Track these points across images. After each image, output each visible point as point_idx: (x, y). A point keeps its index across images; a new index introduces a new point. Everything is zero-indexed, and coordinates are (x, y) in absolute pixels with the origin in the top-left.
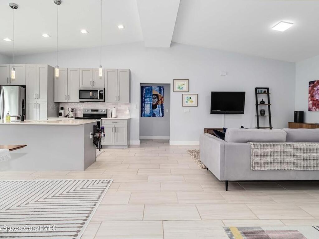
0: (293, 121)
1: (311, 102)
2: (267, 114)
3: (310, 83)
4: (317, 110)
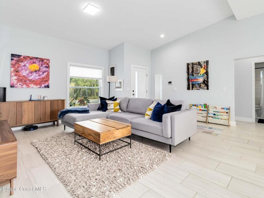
1: (15, 77)
3: (15, 56)
4: (24, 86)
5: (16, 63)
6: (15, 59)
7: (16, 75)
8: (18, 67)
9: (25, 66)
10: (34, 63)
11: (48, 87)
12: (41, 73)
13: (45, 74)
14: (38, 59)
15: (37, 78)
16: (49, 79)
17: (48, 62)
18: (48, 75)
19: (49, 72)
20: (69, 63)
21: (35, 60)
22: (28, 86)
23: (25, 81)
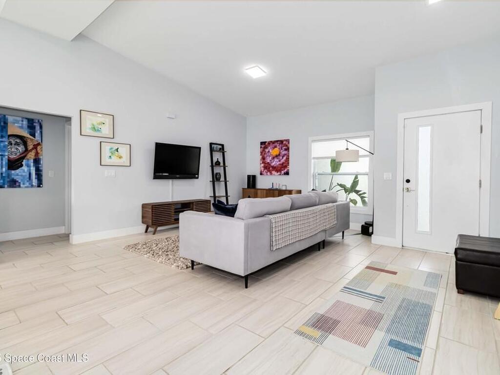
0: (246, 187)
1: (263, 165)
2: (222, 179)
3: (262, 143)
4: (269, 173)
5: (263, 150)
6: (263, 146)
7: (263, 163)
8: (265, 154)
9: (269, 152)
10: (276, 147)
11: (287, 173)
12: (281, 157)
13: (285, 158)
14: (279, 142)
15: (278, 163)
16: (289, 163)
17: (287, 143)
18: (288, 159)
19: (289, 156)
20: (310, 139)
21: (276, 144)
22: (271, 174)
23: (269, 168)
